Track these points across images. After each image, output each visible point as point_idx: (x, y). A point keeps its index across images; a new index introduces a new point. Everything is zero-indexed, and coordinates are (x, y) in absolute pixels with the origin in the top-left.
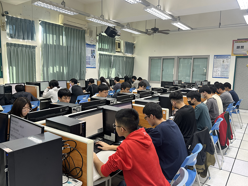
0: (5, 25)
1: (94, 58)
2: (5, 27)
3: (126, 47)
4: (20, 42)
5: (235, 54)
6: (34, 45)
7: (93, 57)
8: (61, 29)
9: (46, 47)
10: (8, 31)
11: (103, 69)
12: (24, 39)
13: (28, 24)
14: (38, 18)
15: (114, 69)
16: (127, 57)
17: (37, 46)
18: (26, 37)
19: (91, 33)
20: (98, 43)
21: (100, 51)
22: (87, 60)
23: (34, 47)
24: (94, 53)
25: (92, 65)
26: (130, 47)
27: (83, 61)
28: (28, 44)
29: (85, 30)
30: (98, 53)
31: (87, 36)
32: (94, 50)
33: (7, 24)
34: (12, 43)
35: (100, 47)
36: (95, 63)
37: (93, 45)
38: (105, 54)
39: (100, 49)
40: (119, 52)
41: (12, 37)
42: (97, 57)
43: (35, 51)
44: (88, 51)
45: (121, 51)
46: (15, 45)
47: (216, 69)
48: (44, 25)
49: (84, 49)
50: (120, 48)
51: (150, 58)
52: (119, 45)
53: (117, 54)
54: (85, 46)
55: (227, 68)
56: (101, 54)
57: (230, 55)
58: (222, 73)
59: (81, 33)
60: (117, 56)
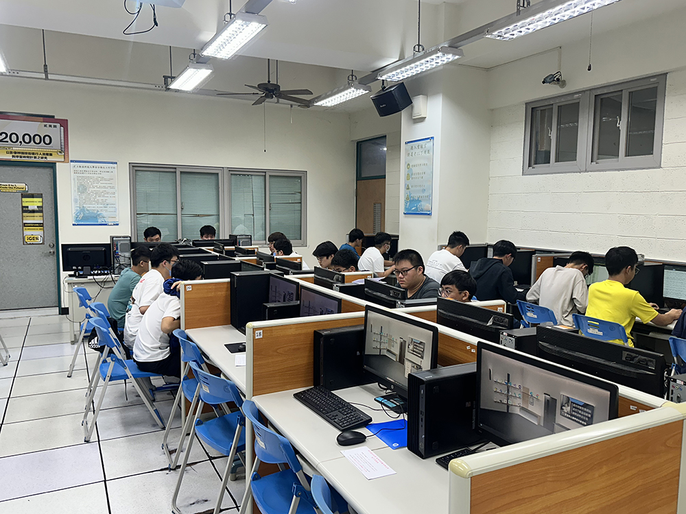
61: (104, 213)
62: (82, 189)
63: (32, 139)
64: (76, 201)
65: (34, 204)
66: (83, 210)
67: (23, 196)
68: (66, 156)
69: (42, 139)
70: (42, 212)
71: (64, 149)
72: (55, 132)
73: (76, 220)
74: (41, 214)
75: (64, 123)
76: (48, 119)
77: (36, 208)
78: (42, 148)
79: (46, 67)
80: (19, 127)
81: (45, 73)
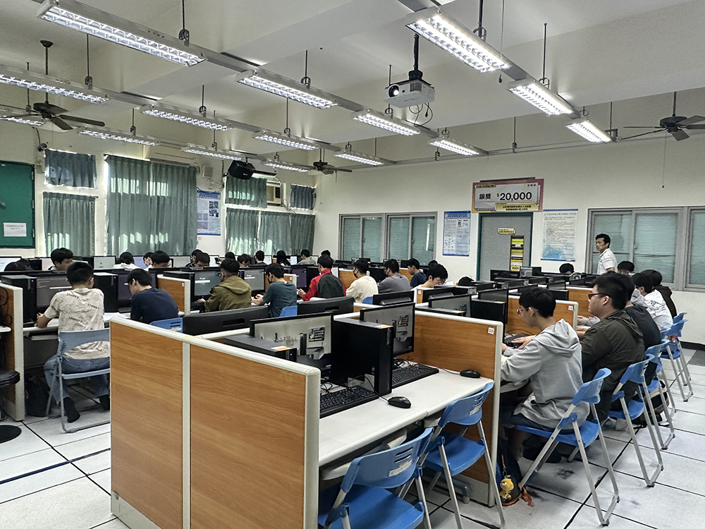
0: (43, 164)
1: (217, 216)
2: (43, 167)
3: (293, 195)
4: (69, 190)
5: (477, 209)
6: (92, 195)
7: (215, 215)
8: (145, 167)
9: (115, 198)
10: (47, 173)
11: (237, 239)
12: (75, 185)
13: (83, 160)
14: (102, 152)
16: (295, 216)
17: (97, 197)
18: (79, 180)
19: (209, 172)
20: (225, 189)
21: (231, 204)
22: (201, 219)
23: (92, 199)
24: (217, 207)
25: (210, 230)
26: (306, 196)
27: (191, 222)
28: (82, 194)
29: (195, 168)
30: (224, 207)
31: (200, 177)
32: (217, 203)
33: (46, 166)
34: (54, 192)
35: (230, 197)
36: (219, 226)
37: (214, 193)
38: (241, 210)
39: (229, 201)
40: (278, 205)
41: (53, 182)
42: (223, 215)
43: (93, 205)
44: (203, 205)
45: (282, 203)
46: (58, 195)
47: (448, 237)
48: (113, 161)
49: (193, 200)
50: (279, 198)
51: (342, 217)
52: (278, 193)
53: (270, 209)
54: (195, 194)
55: (465, 236)
56: (232, 209)
57: (470, 212)
58: (458, 247)
59: (186, 172)
60: (269, 213)
62: (550, 232)
63: (519, 196)
64: (544, 241)
65: (518, 243)
66: (549, 247)
67: (512, 237)
68: (540, 207)
69: (526, 196)
70: (522, 249)
71: (540, 202)
72: (535, 190)
73: (544, 256)
74: (522, 251)
75: (541, 182)
76: (531, 180)
77: (520, 246)
78: (526, 202)
79: (515, 144)
80: (512, 189)
81: (514, 149)
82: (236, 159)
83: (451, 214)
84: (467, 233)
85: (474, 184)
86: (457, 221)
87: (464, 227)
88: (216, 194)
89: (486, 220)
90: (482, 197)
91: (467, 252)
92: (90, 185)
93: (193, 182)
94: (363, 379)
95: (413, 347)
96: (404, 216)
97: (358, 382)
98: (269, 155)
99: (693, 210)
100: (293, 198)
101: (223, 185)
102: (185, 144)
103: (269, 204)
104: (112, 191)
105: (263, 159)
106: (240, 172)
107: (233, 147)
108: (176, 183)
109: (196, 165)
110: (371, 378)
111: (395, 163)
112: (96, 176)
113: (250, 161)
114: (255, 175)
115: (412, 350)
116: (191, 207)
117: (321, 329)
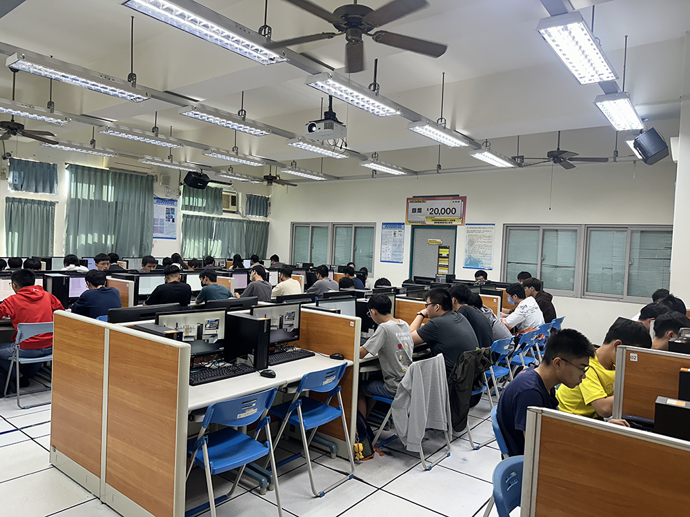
0: (7, 172)
1: (173, 221)
2: (7, 174)
3: (248, 203)
4: (31, 196)
5: (410, 222)
6: (53, 201)
7: (171, 220)
8: (105, 175)
9: (75, 204)
10: (10, 180)
11: (193, 240)
12: (36, 191)
13: (46, 169)
14: (64, 161)
15: (220, 241)
16: (249, 222)
17: (58, 202)
18: (40, 188)
19: (166, 181)
20: (181, 196)
21: (187, 211)
22: (157, 224)
23: (52, 204)
24: (173, 213)
25: (167, 234)
26: (260, 204)
27: (148, 226)
28: (43, 199)
29: (153, 176)
30: (180, 213)
31: (157, 185)
32: (173, 209)
33: (10, 171)
34: (16, 197)
35: (187, 204)
36: (175, 231)
37: (171, 200)
38: (197, 216)
39: (186, 207)
40: (234, 212)
41: (16, 188)
42: (179, 220)
43: (53, 210)
44: (159, 211)
45: (238, 211)
46: (20, 200)
47: (385, 246)
48: (74, 170)
49: (150, 207)
50: (235, 205)
51: (293, 224)
52: (234, 201)
53: (225, 216)
54: (152, 201)
55: (400, 245)
56: (188, 215)
57: (404, 224)
58: (393, 255)
59: (144, 181)
60: (225, 220)
61: (483, 261)
62: (471, 243)
63: (446, 211)
64: (466, 252)
65: (444, 252)
66: (470, 257)
67: (440, 247)
68: (463, 221)
69: (451, 211)
70: (448, 258)
71: (462, 217)
72: (458, 205)
73: (466, 265)
75: (464, 199)
76: (456, 197)
77: (446, 255)
78: (450, 216)
79: (439, 166)
80: (440, 204)
81: (438, 170)
82: (191, 170)
83: (387, 225)
84: (402, 242)
85: (408, 199)
86: (392, 231)
87: (398, 237)
88: (173, 201)
89: (417, 231)
90: (414, 210)
91: (401, 259)
92: (51, 191)
93: (150, 189)
94: (246, 358)
95: (298, 337)
96: (347, 226)
97: (243, 361)
98: (223, 168)
99: (589, 228)
100: (248, 206)
101: (180, 194)
102: (142, 156)
103: (224, 211)
104: (72, 197)
105: (217, 170)
106: (196, 182)
107: (189, 160)
108: (134, 190)
109: (154, 174)
110: (251, 357)
111: (338, 178)
112: (57, 183)
113: (204, 172)
114: (210, 184)
115: (298, 339)
116: (148, 212)
117: (216, 320)
